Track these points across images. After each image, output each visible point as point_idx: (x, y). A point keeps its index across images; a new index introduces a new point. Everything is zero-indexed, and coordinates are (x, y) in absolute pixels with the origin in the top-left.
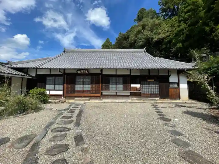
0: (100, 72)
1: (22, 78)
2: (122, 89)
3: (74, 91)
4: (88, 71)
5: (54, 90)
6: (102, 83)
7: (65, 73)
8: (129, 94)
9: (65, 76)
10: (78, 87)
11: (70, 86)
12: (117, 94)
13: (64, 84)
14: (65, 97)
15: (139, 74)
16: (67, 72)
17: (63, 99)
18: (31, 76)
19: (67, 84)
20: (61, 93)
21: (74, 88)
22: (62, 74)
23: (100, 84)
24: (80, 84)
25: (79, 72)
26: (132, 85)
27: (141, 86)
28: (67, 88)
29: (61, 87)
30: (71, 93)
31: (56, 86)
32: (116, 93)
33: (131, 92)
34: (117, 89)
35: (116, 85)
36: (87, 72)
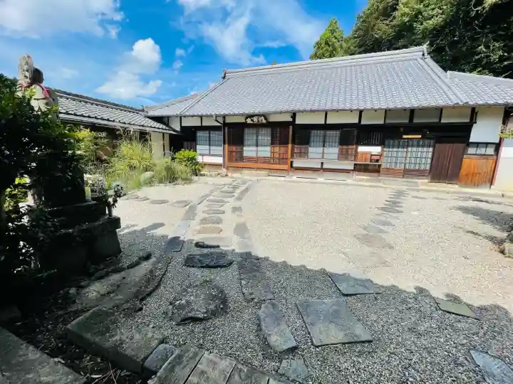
0: (291, 120)
1: (163, 134)
2: (336, 156)
3: (242, 158)
4: (266, 119)
5: (210, 155)
6: (293, 143)
7: (225, 124)
8: (352, 167)
9: (227, 128)
10: (249, 151)
11: (234, 148)
12: (325, 166)
13: (224, 143)
14: (227, 168)
15: (381, 122)
16: (228, 120)
17: (224, 171)
18: (174, 131)
19: (229, 144)
20: (219, 160)
21: (242, 152)
22: (219, 124)
23: (290, 146)
24: (253, 145)
25: (249, 121)
26: (362, 149)
27: (383, 151)
28: (231, 152)
29: (219, 150)
30: (236, 160)
31: (212, 148)
32: (322, 163)
33: (355, 164)
34: (325, 156)
35: (324, 146)
36: (264, 121)
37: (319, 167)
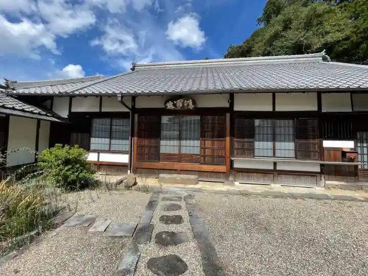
0: (227, 105)
1: (39, 120)
2: (292, 154)
3: (156, 155)
5: (109, 151)
6: (232, 135)
7: (134, 110)
8: (317, 169)
9: (136, 116)
10: (167, 146)
11: (146, 142)
12: (278, 168)
13: (132, 136)
14: (135, 171)
15: (350, 110)
16: (140, 105)
17: (129, 176)
18: (59, 118)
19: (139, 137)
20: (124, 159)
21: (158, 147)
22: (127, 110)
23: (228, 139)
24: (174, 139)
25: (170, 106)
26: (327, 144)
27: (356, 145)
28: (140, 147)
29: (125, 144)
30: (150, 159)
31: (113, 141)
32: (275, 164)
33: (322, 165)
34: (278, 153)
35: (274, 140)
36: (191, 106)
37: (272, 168)
